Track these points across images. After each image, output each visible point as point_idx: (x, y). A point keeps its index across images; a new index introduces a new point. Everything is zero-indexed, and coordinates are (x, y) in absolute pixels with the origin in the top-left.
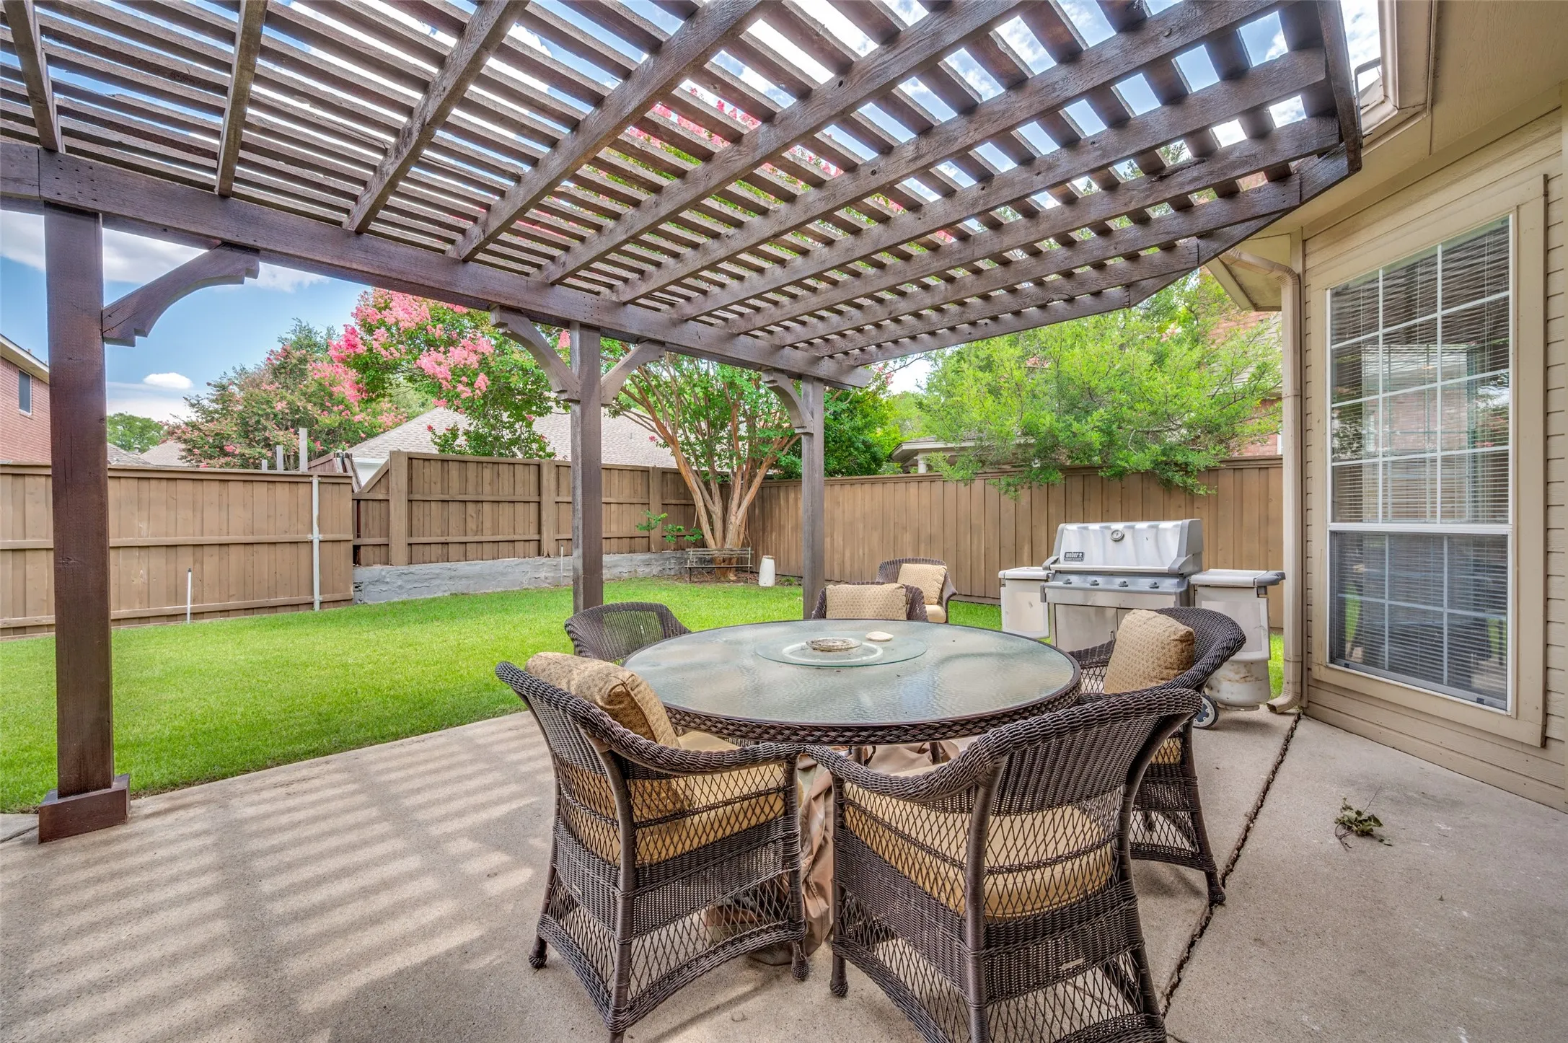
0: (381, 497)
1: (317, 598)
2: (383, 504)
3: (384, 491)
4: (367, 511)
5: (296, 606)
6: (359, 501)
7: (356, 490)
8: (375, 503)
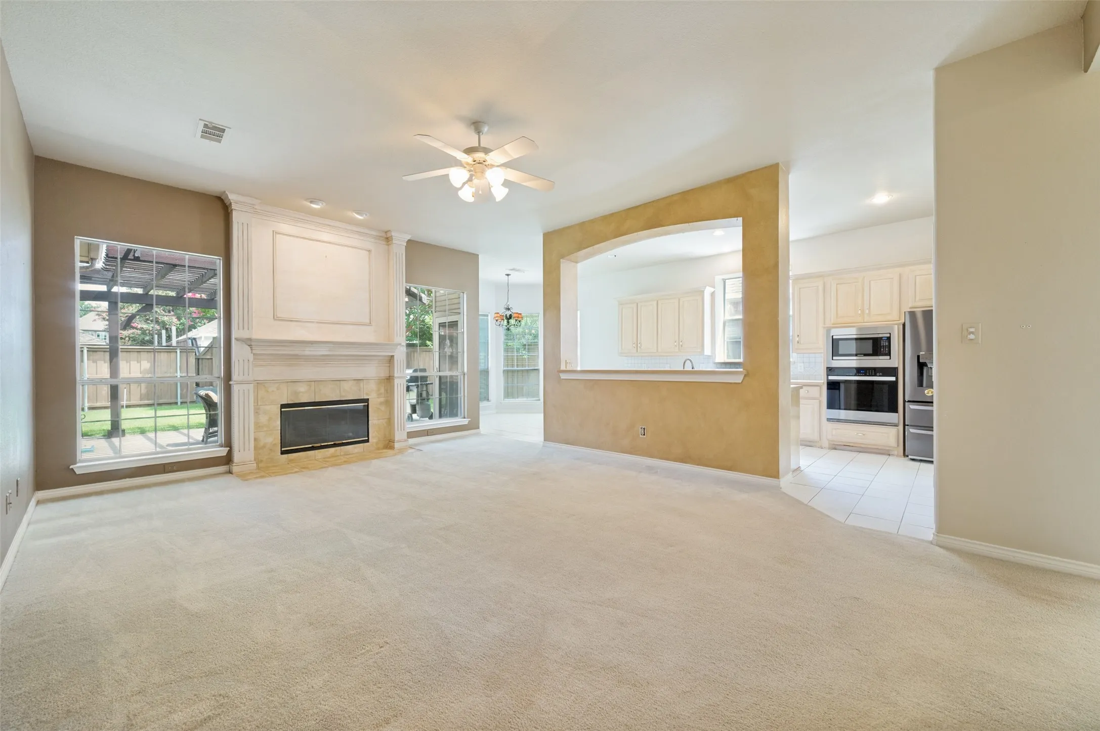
0: (209, 357)
1: (179, 400)
2: (210, 360)
3: (210, 354)
4: (202, 363)
5: (170, 404)
6: (198, 359)
7: (197, 354)
8: (206, 360)
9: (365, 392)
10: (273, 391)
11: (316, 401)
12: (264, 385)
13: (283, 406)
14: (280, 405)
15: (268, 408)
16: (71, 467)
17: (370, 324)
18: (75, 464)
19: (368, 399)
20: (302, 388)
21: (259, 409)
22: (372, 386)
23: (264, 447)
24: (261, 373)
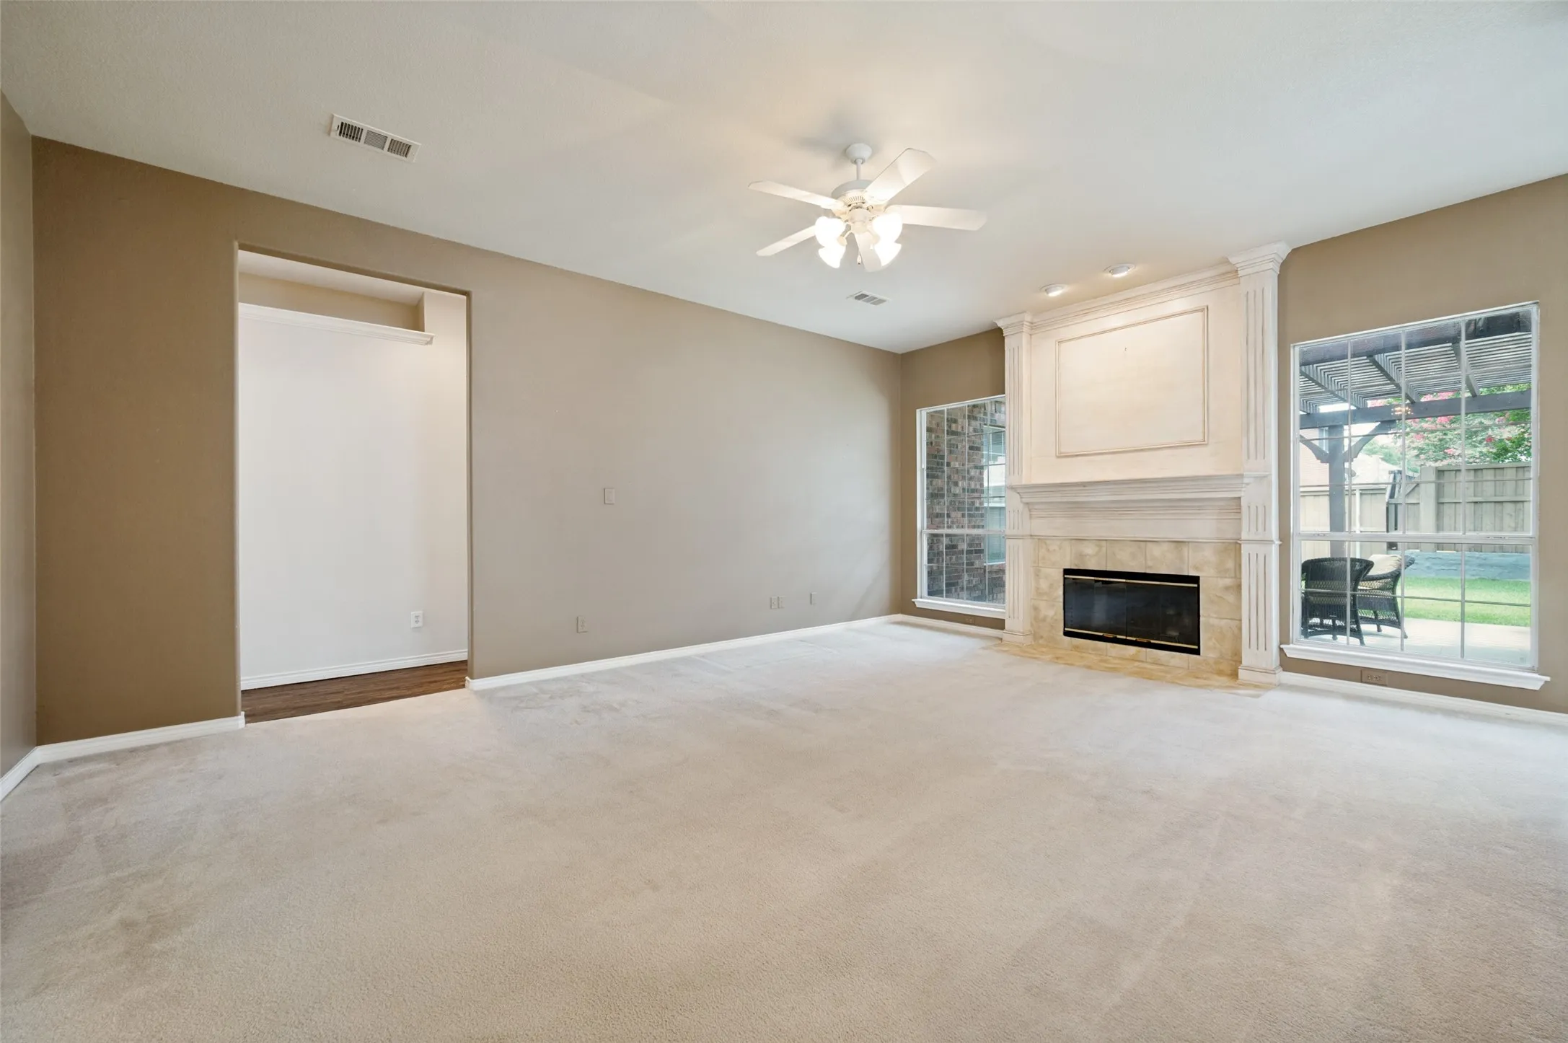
9: (1190, 565)
10: (1054, 550)
11: (1108, 569)
12: (1045, 543)
13: (1067, 572)
14: (1062, 570)
15: (1049, 571)
16: (913, 600)
17: (1203, 444)
18: (916, 598)
19: (1198, 578)
20: (1089, 549)
21: (1039, 571)
22: (1208, 554)
23: (1044, 620)
24: (1041, 527)
